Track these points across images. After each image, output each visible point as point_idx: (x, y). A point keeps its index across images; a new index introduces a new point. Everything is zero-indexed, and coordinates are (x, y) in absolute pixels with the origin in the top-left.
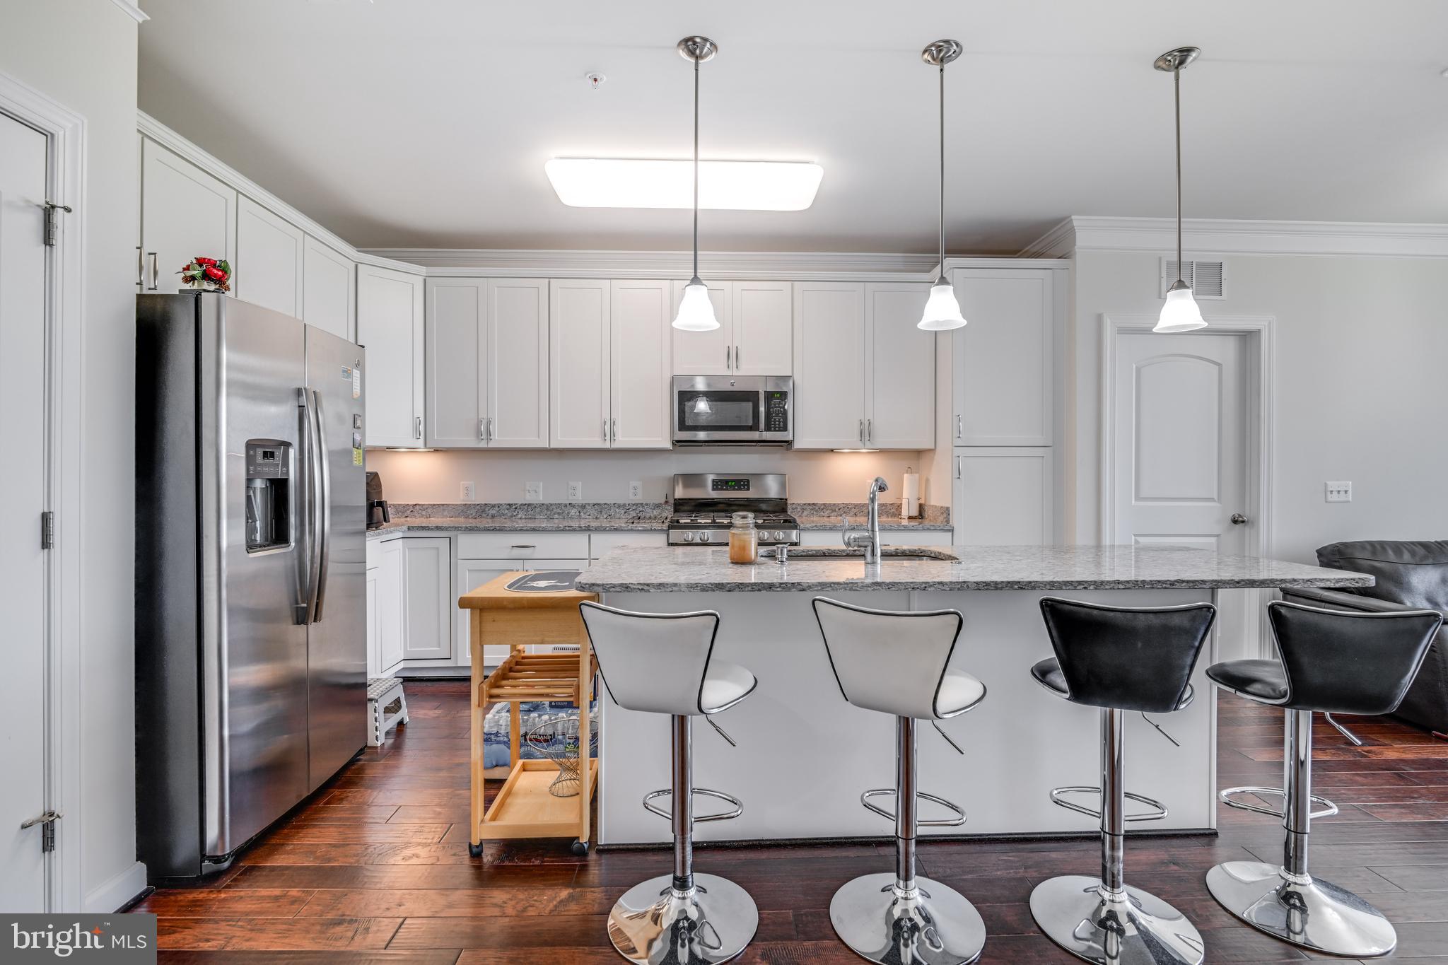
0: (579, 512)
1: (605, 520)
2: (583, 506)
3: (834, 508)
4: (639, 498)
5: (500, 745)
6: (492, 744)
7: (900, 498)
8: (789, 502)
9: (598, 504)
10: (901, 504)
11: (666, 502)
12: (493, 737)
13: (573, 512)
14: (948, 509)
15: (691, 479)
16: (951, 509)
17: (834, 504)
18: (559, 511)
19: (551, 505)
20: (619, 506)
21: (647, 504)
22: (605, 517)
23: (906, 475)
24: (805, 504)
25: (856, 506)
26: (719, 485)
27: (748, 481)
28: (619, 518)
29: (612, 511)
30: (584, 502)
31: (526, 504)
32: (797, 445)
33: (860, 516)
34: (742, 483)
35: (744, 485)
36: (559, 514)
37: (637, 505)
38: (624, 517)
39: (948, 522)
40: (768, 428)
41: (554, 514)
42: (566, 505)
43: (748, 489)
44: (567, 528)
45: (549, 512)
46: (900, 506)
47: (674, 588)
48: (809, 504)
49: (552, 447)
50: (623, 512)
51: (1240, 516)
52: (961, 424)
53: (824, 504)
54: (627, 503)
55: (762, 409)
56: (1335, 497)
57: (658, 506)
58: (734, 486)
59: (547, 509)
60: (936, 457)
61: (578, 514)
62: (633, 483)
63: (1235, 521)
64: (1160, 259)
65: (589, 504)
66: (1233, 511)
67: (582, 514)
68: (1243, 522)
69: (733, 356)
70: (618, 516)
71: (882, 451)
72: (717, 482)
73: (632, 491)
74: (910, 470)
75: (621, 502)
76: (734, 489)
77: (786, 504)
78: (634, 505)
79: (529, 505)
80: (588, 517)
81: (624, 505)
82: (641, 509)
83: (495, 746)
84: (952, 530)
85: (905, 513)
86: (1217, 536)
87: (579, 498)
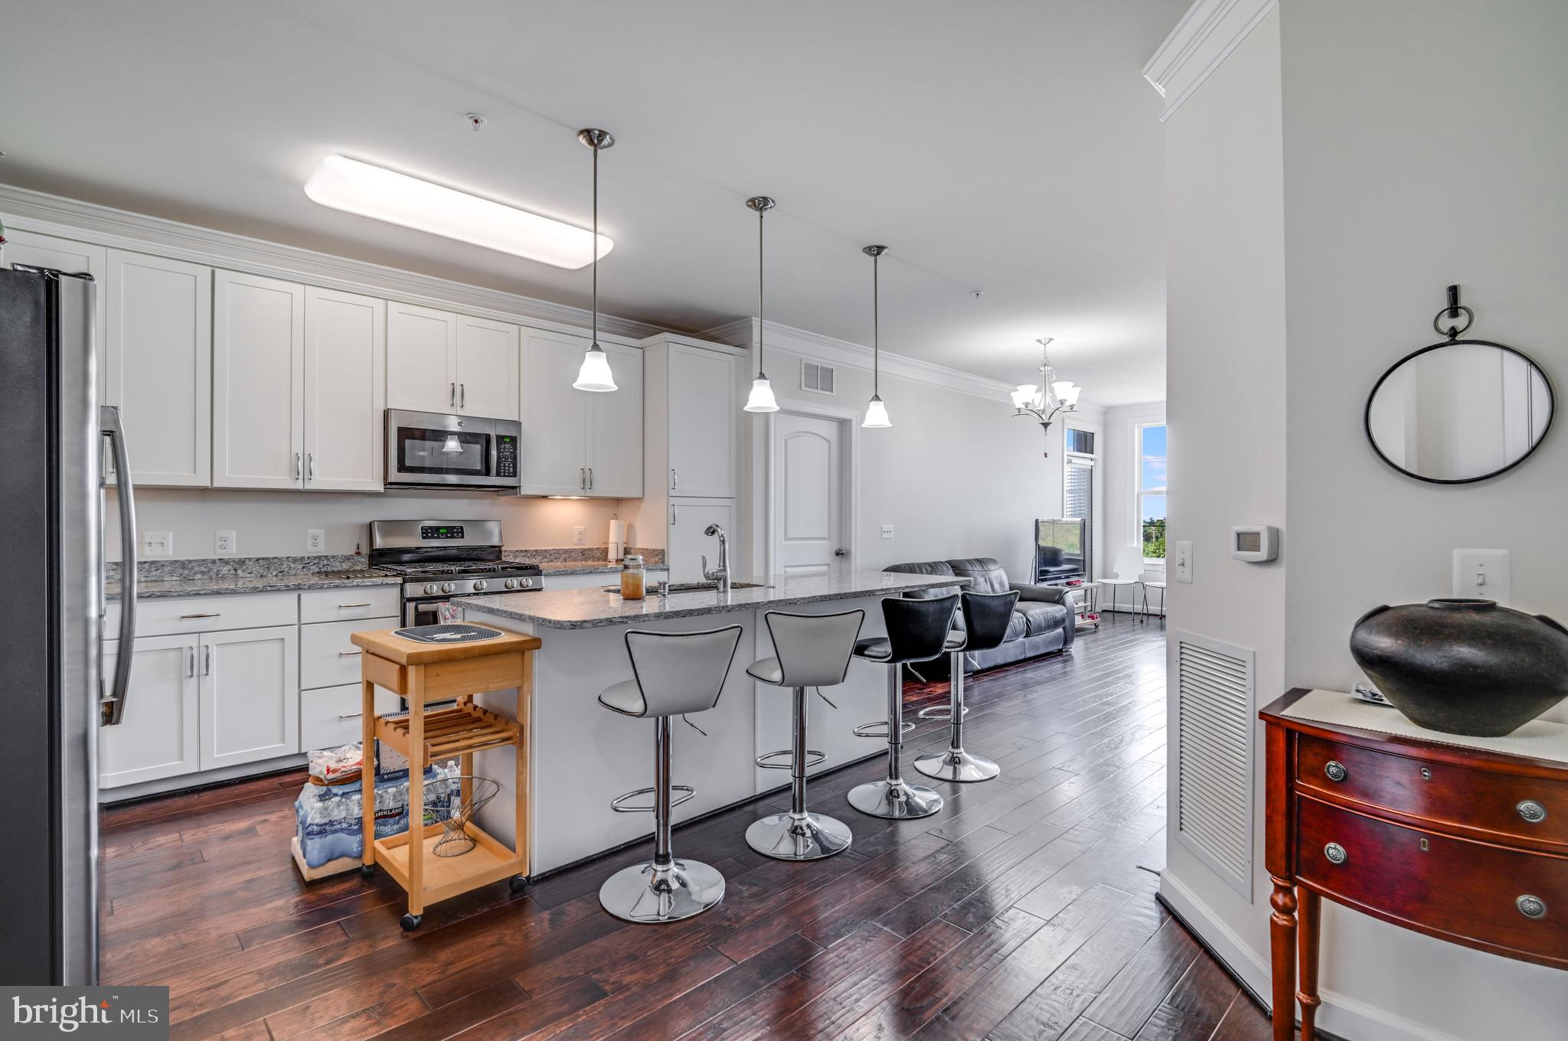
0: (235, 570)
1: (275, 578)
2: (242, 562)
3: (545, 554)
4: (321, 550)
5: (337, 834)
6: (326, 836)
7: (607, 543)
8: (503, 549)
9: (263, 559)
10: (608, 548)
11: (358, 553)
12: (327, 827)
13: (225, 569)
14: (663, 550)
15: (392, 526)
16: (666, 551)
17: (546, 551)
18: (203, 569)
19: (190, 561)
20: (295, 560)
21: (333, 557)
22: (274, 574)
23: (612, 522)
24: (517, 551)
25: (565, 551)
26: (429, 533)
27: (462, 528)
28: (295, 575)
29: (285, 566)
30: (243, 556)
31: (145, 562)
32: (524, 491)
33: (570, 561)
34: (454, 531)
35: (457, 533)
36: (202, 573)
37: (319, 558)
38: (301, 573)
39: (663, 562)
40: (498, 474)
41: (195, 573)
42: (214, 562)
43: (463, 537)
44: (269, 588)
45: (186, 572)
46: (606, 551)
47: (646, 618)
48: (521, 551)
49: (216, 485)
50: (301, 566)
51: (840, 550)
52: (676, 476)
53: (536, 550)
54: (306, 555)
55: (494, 453)
56: (885, 536)
57: (348, 558)
58: (446, 534)
59: (184, 568)
60: (643, 505)
61: (233, 572)
62: (312, 532)
63: (837, 554)
64: (801, 360)
65: (250, 559)
66: (836, 547)
67: (239, 572)
68: (842, 554)
69: (457, 393)
70: (293, 572)
71: (592, 499)
72: (427, 530)
73: (310, 541)
74: (616, 517)
75: (298, 555)
76: (447, 537)
77: (501, 552)
78: (315, 558)
79: (152, 563)
80: (249, 575)
81: (302, 558)
82: (325, 562)
83: (330, 837)
84: (668, 570)
85: (612, 556)
86: (828, 565)
87: (233, 552)
